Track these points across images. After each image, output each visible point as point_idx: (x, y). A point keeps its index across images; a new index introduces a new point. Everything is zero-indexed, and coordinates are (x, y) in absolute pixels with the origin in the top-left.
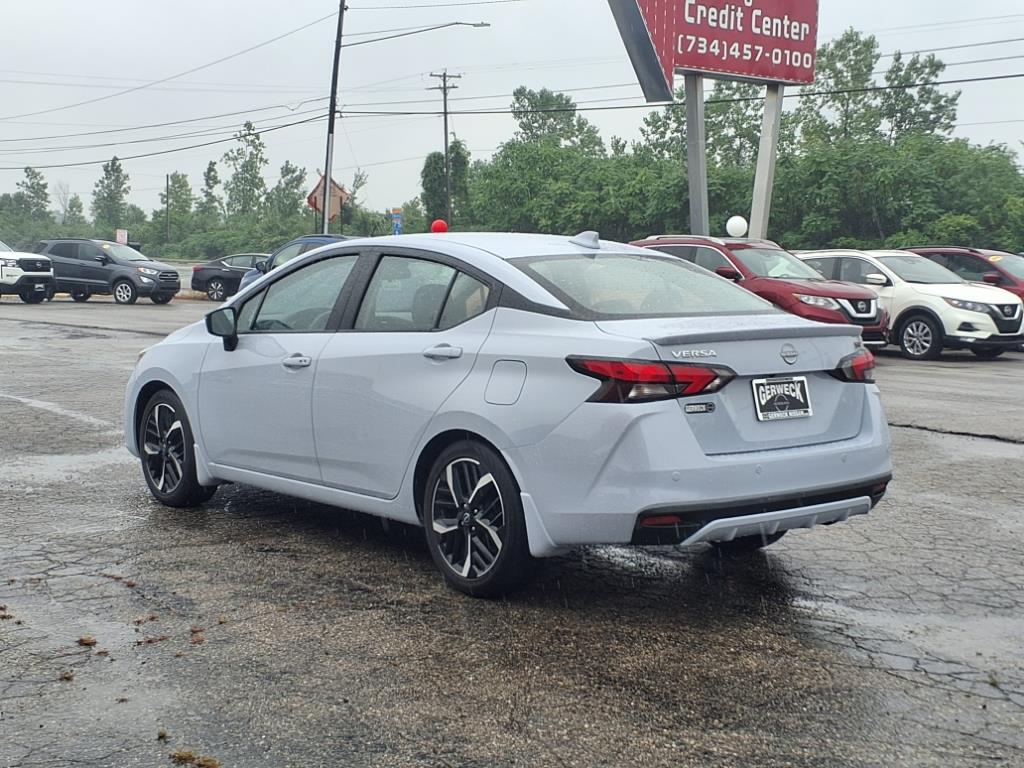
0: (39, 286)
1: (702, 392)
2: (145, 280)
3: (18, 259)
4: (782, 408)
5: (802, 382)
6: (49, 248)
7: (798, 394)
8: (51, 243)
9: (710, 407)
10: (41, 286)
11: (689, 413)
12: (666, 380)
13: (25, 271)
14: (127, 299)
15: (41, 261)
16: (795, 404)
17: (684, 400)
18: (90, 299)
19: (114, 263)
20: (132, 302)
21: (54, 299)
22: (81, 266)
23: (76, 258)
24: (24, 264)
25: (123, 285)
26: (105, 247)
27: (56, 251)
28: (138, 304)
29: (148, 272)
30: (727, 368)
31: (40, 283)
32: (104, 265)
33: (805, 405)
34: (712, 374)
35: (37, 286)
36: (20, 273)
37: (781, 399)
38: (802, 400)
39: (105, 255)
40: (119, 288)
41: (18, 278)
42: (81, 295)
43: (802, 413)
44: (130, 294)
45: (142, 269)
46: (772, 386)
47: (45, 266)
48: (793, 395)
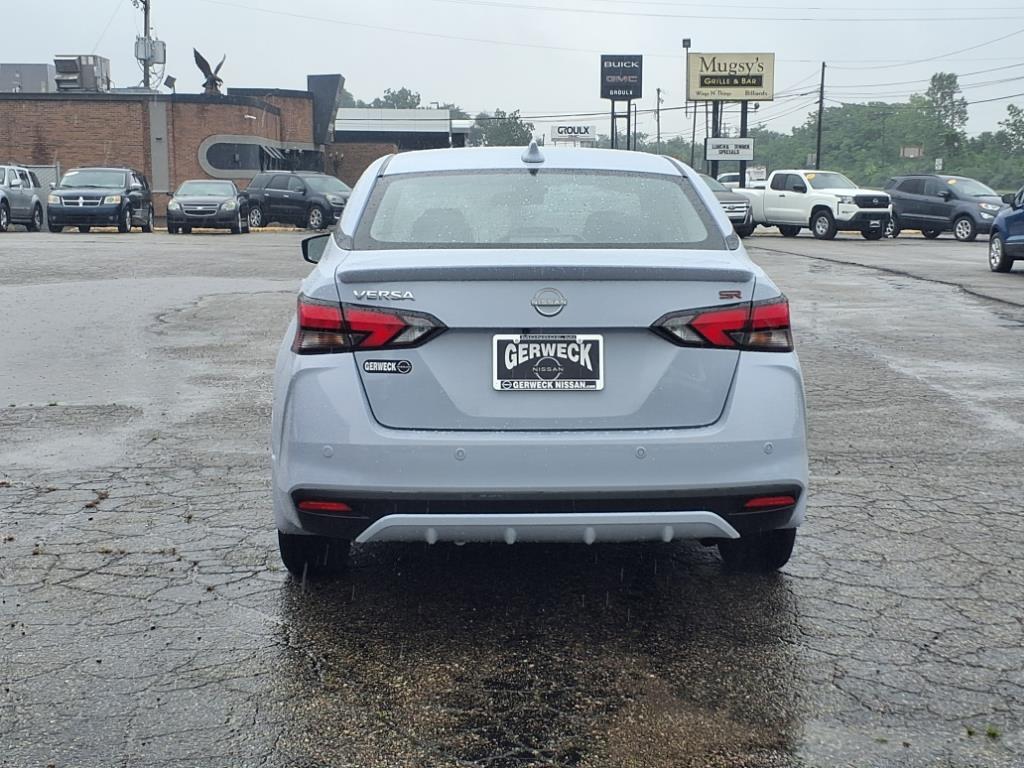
0: (875, 223)
1: (389, 345)
2: (986, 216)
3: (854, 195)
4: (547, 376)
5: (595, 344)
6: (897, 185)
7: (584, 358)
8: (900, 179)
9: (403, 367)
10: (877, 222)
11: (369, 372)
12: (339, 327)
13: (861, 207)
14: (966, 236)
15: (879, 198)
16: (573, 371)
17: (363, 355)
18: (939, 237)
19: (957, 198)
20: (971, 239)
21: (900, 236)
22: (927, 202)
23: (922, 193)
24: (861, 201)
25: (964, 222)
26: (950, 182)
27: (904, 187)
28: (977, 241)
29: (990, 207)
30: (429, 316)
31: (876, 220)
32: (947, 201)
33: (595, 374)
34: (402, 324)
35: (872, 222)
36: (856, 209)
37: (548, 362)
38: (590, 367)
39: (949, 191)
40: (959, 225)
41: (852, 215)
42: (931, 232)
43: (583, 385)
44: (969, 231)
45: (983, 205)
46: (532, 346)
47: (883, 202)
48: (575, 359)
